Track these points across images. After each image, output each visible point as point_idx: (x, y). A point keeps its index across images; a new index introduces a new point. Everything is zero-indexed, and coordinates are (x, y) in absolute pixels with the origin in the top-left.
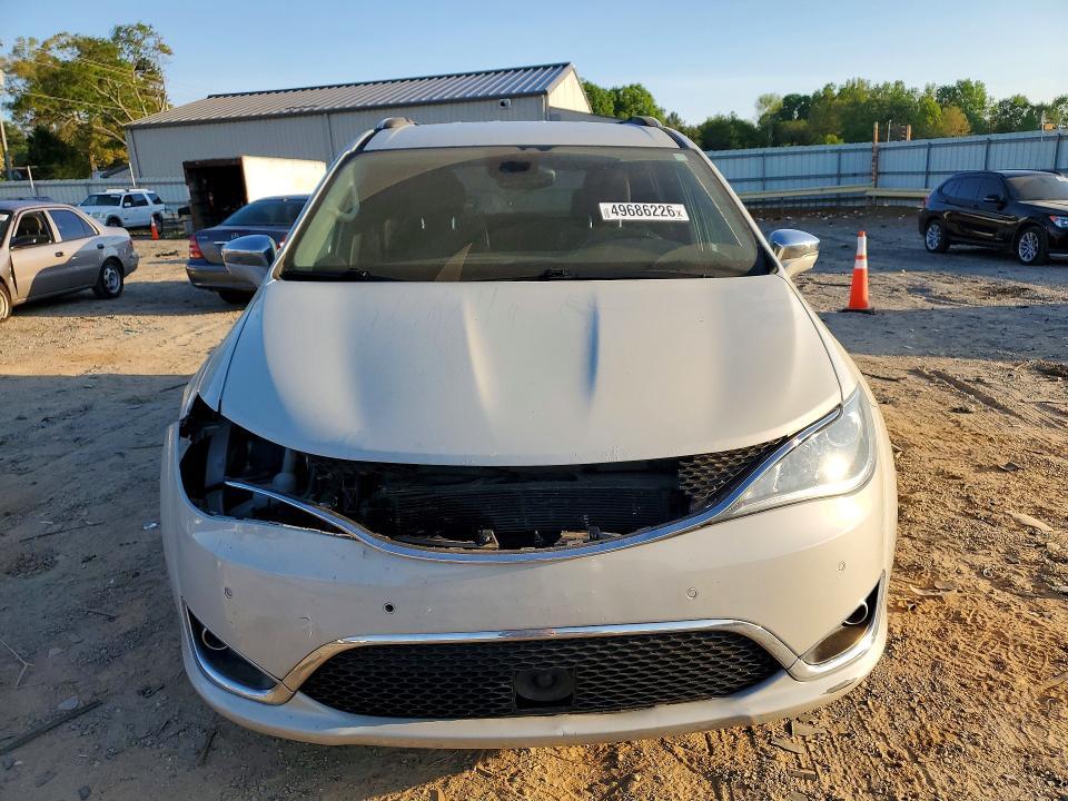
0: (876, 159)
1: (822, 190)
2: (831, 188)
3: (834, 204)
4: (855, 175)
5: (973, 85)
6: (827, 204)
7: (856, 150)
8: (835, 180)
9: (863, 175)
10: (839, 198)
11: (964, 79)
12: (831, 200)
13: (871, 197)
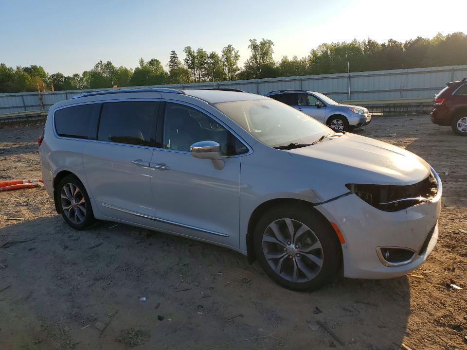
0: (41, 99)
1: (19, 113)
2: (22, 112)
3: (26, 119)
4: (32, 106)
5: (38, 67)
6: (22, 120)
7: (30, 95)
8: (23, 108)
9: (36, 106)
10: (27, 117)
11: (34, 65)
12: (23, 118)
13: (43, 115)
